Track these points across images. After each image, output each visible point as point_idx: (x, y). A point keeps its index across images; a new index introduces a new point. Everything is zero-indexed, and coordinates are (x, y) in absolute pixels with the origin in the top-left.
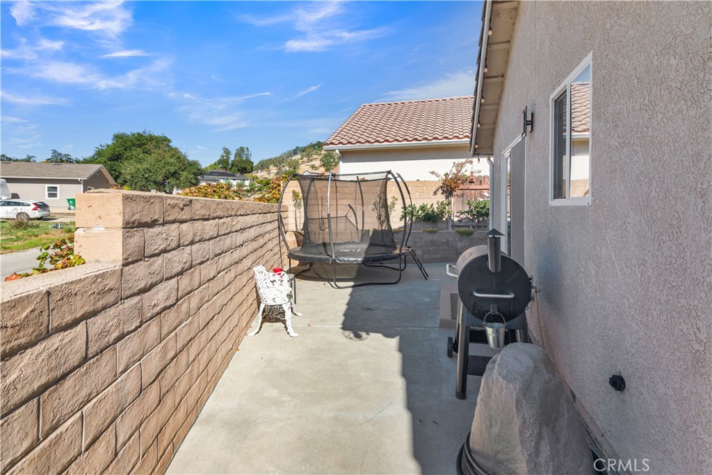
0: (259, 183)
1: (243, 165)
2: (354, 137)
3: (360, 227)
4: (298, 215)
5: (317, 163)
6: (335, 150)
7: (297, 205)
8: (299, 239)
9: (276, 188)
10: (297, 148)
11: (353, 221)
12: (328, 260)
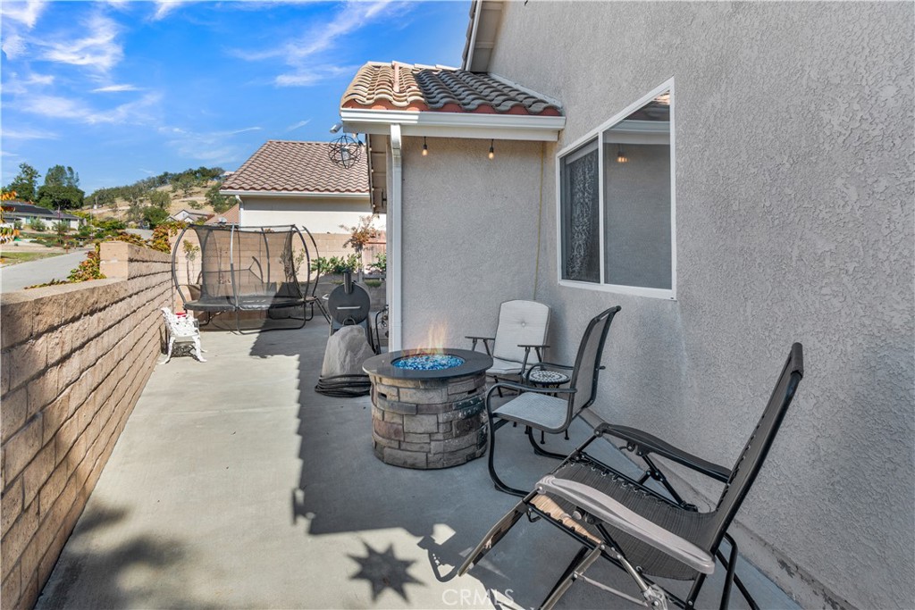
0: (98, 226)
1: (62, 196)
2: (259, 182)
3: (265, 280)
4: (191, 267)
5: (201, 199)
6: (234, 196)
7: (191, 257)
8: (194, 293)
9: (162, 237)
10: (166, 174)
11: (258, 273)
12: (232, 308)
